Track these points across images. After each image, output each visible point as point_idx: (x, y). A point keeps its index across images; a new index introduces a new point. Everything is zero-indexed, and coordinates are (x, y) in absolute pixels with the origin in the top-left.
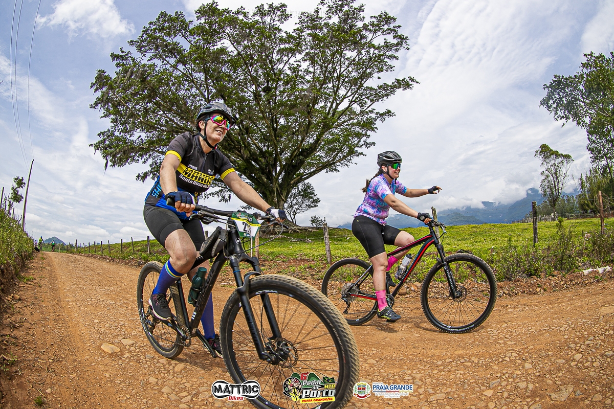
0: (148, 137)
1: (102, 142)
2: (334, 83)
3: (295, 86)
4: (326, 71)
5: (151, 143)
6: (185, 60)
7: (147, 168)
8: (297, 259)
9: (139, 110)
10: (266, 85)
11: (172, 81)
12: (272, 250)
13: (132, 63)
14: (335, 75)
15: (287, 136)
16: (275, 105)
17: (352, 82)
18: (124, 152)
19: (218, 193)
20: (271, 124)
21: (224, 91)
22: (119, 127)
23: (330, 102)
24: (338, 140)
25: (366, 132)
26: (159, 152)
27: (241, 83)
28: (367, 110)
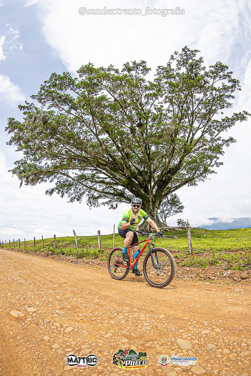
0: (53, 163)
1: (18, 168)
2: (189, 118)
3: (161, 121)
4: (182, 109)
5: (56, 167)
6: (76, 106)
9: (45, 144)
10: (139, 122)
11: (68, 122)
13: (35, 111)
15: (158, 160)
16: (147, 136)
17: (202, 117)
18: (35, 175)
19: (108, 202)
20: (145, 151)
21: (108, 127)
22: (30, 157)
23: (187, 132)
24: (196, 161)
25: (216, 155)
26: (62, 174)
27: (119, 121)
28: (215, 138)
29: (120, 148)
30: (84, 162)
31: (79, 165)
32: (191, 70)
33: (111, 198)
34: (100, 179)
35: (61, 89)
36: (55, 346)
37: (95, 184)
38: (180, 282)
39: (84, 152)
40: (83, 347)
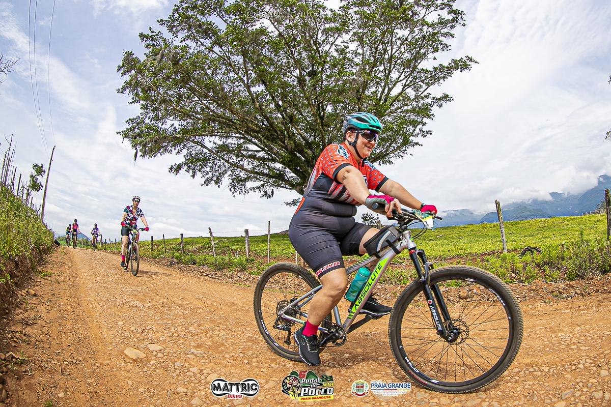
0: (182, 126)
1: (131, 130)
2: (386, 65)
3: (343, 70)
4: (376, 53)
5: (186, 132)
6: (221, 41)
9: (172, 96)
10: (311, 69)
11: (207, 64)
13: (162, 44)
14: (387, 56)
15: (336, 125)
16: (321, 91)
17: (405, 63)
18: (156, 142)
19: (260, 187)
20: (317, 112)
21: (265, 75)
22: (150, 114)
23: (382, 86)
24: (392, 129)
25: (422, 120)
26: (195, 142)
27: (283, 67)
28: (422, 95)
29: (280, 107)
30: (227, 127)
31: (220, 130)
33: (265, 182)
34: (250, 153)
35: (203, 14)
37: (242, 160)
39: (227, 111)
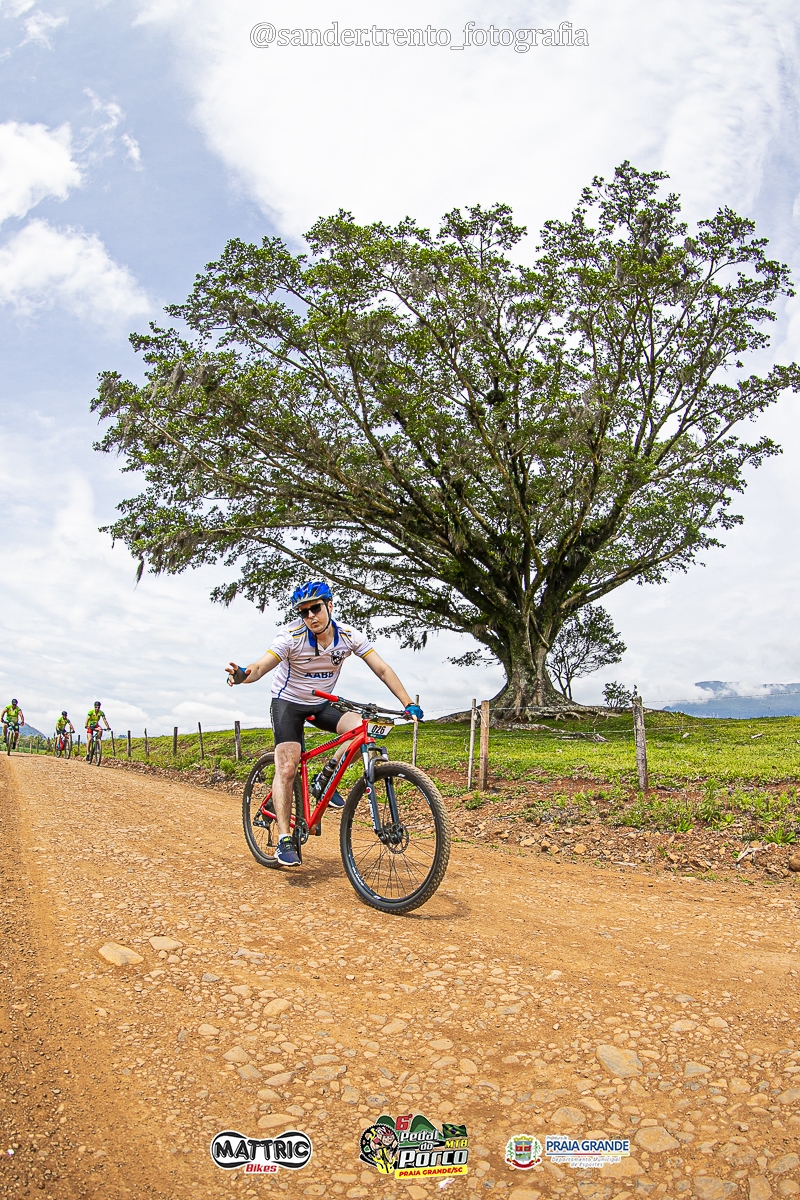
0: (234, 509)
1: (129, 523)
2: (643, 379)
3: (557, 389)
4: (621, 352)
5: (244, 521)
6: (303, 340)
7: (235, 574)
8: (571, 778)
9: (209, 452)
10: (492, 388)
11: (279, 387)
12: (516, 757)
13: (180, 352)
14: (643, 360)
15: (551, 500)
16: (518, 433)
17: (681, 375)
18: (182, 542)
19: (398, 628)
20: (511, 473)
21: (399, 404)
22: (167, 490)
23: (638, 422)
24: (662, 510)
25: (722, 492)
26: (263, 541)
27: (435, 386)
28: (720, 441)
29: (435, 465)
30: (328, 507)
31: (314, 515)
32: (644, 235)
33: (409, 616)
34: (377, 559)
35: (257, 288)
36: (234, 1054)
37: (361, 574)
38: (609, 873)
39: (327, 477)
40: (317, 1060)
